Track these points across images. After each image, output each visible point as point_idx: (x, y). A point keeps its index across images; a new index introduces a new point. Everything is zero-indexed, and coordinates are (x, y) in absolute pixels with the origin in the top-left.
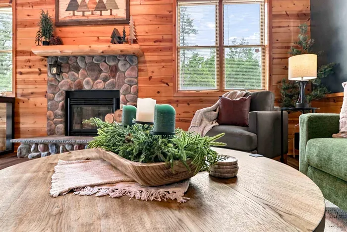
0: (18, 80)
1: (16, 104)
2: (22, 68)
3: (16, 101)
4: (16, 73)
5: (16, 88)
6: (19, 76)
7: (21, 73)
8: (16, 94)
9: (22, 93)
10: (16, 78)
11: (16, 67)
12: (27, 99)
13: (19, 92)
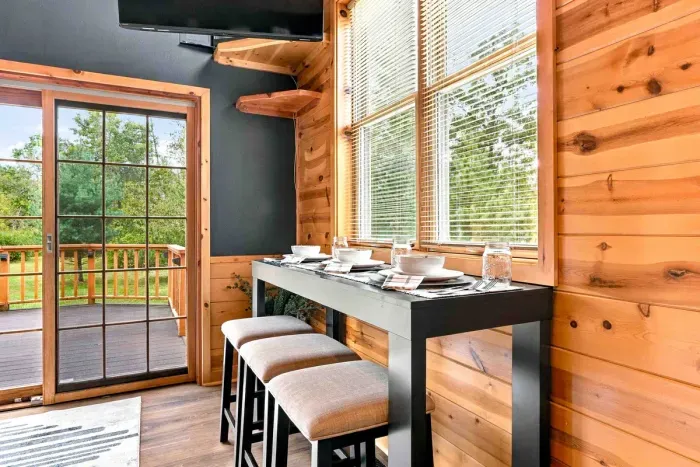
0: (567, 183)
1: (561, 327)
2: (598, 107)
3: (558, 307)
4: (559, 146)
5: (559, 234)
6: (572, 158)
7: (588, 143)
8: (560, 265)
9: (598, 265)
10: (558, 177)
11: (558, 116)
12: (630, 308)
13: (580, 254)
